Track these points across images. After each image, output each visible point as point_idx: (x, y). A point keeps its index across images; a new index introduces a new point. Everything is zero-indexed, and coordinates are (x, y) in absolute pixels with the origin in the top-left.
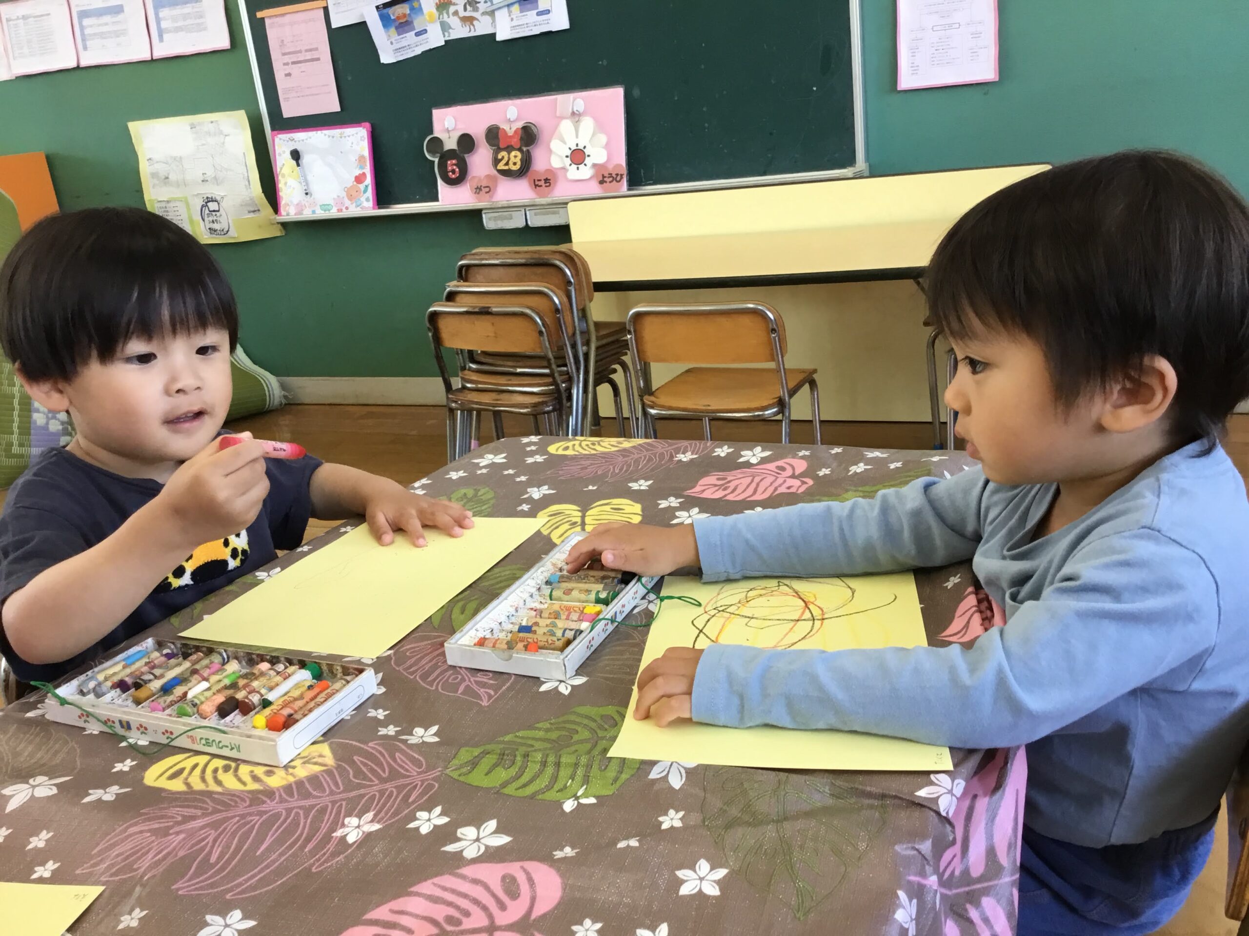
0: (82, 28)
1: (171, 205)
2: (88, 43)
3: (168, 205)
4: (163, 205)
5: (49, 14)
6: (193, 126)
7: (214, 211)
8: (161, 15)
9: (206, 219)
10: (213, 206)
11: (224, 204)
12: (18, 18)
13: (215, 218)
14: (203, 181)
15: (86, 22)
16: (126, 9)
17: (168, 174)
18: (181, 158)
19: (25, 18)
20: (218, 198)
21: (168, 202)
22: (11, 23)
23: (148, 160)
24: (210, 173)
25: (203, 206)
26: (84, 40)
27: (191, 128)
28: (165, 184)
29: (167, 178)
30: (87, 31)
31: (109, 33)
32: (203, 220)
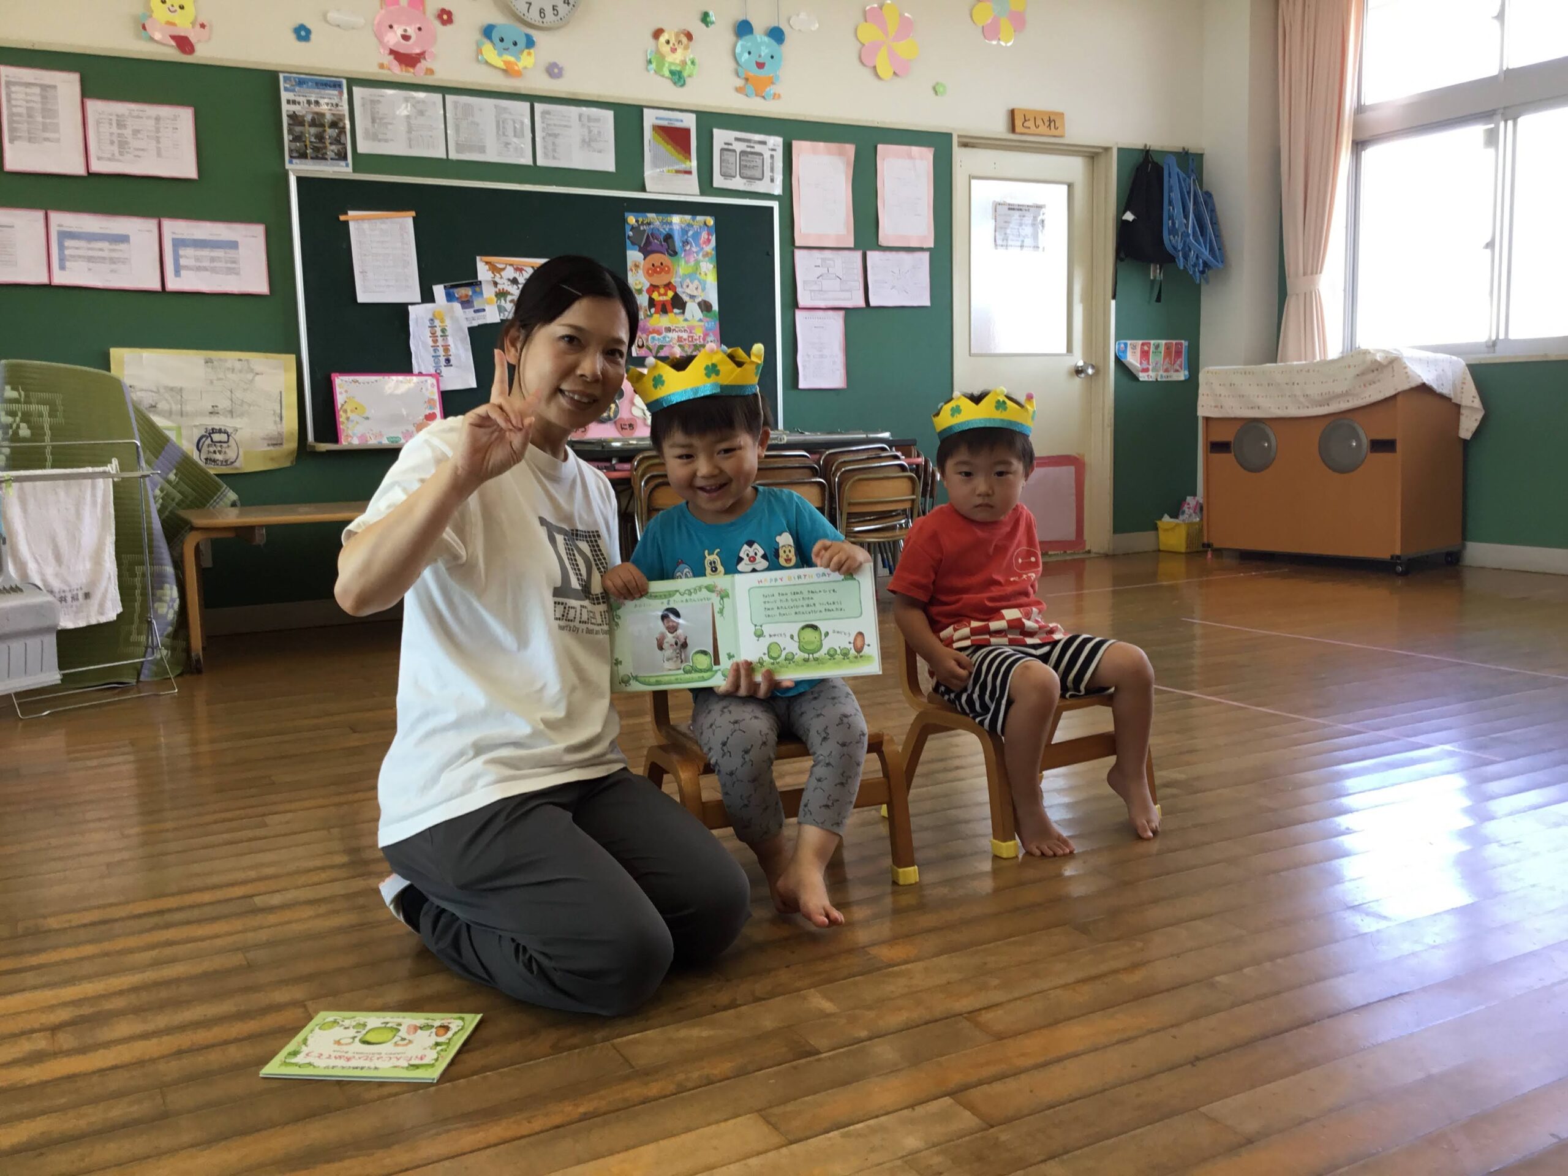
2: (68, 264)
7: (220, 442)
8: (182, 252)
11: (237, 436)
13: (218, 448)
14: (211, 413)
15: (68, 243)
16: (133, 241)
17: (157, 403)
18: (181, 389)
24: (224, 404)
25: (203, 437)
26: (62, 260)
27: (206, 362)
30: (67, 252)
31: (104, 258)
32: (199, 450)
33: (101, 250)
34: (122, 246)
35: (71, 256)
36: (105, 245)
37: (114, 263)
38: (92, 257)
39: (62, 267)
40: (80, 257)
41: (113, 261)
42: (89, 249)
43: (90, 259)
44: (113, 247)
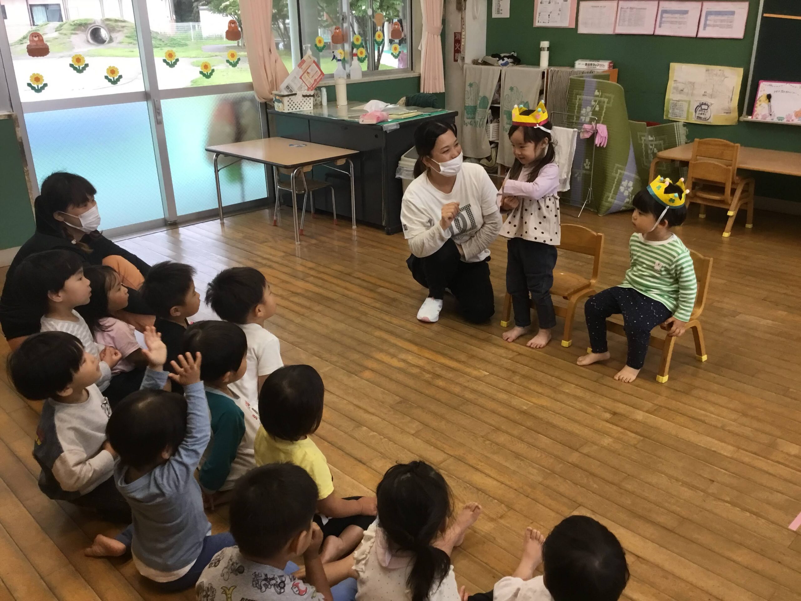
0: (662, 17)
1: (680, 103)
2: (662, 25)
3: (678, 103)
4: (675, 102)
5: (645, 9)
6: (707, 70)
7: (704, 109)
8: (709, 18)
10: (703, 107)
11: (711, 107)
12: (628, 8)
13: (703, 112)
14: (703, 95)
15: (665, 15)
18: (694, 83)
19: (631, 8)
20: (709, 104)
21: (678, 101)
22: (623, 10)
23: (674, 81)
24: (709, 92)
25: (698, 106)
26: (660, 23)
27: (706, 71)
28: (680, 93)
29: (682, 90)
31: (676, 22)
33: (676, 18)
34: (685, 16)
35: (664, 21)
36: (677, 15)
38: (672, 22)
39: (660, 26)
40: (667, 21)
41: (680, 23)
42: (672, 18)
44: (681, 16)
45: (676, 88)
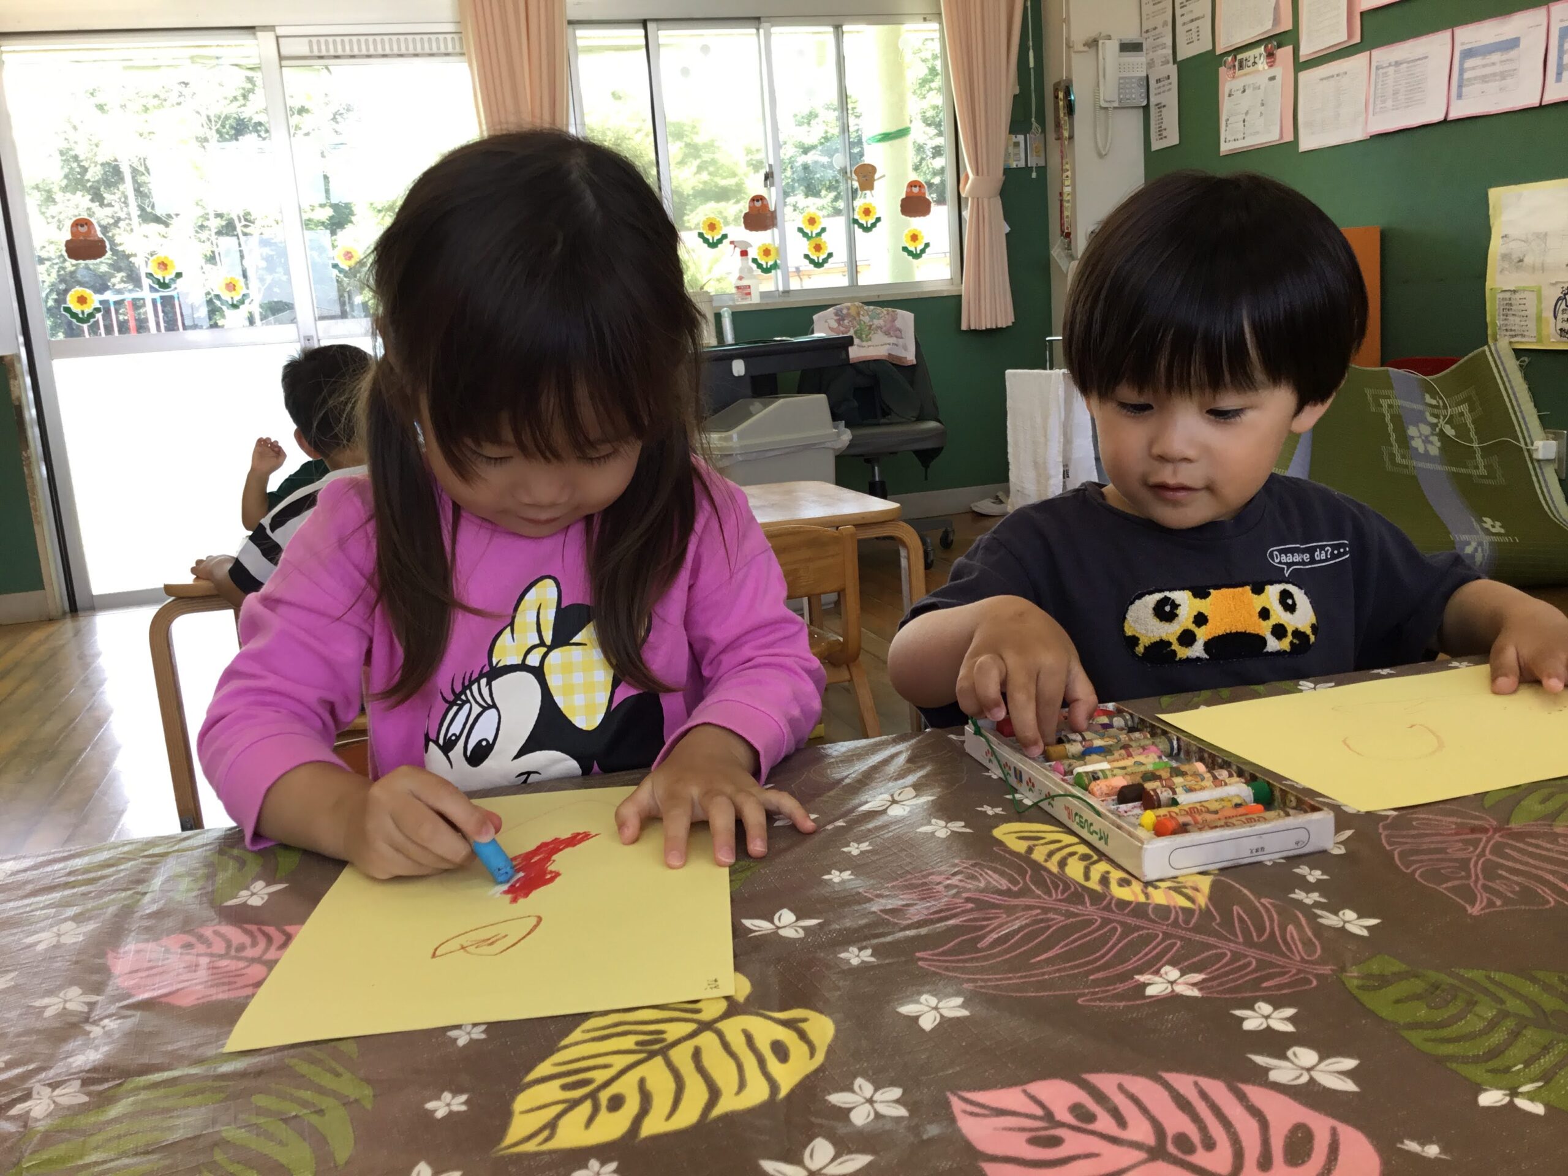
0: (1462, 71)
1: (1518, 296)
2: (1465, 90)
3: (1513, 297)
4: (1508, 295)
5: (1426, 57)
8: (1566, 46)
9: (1560, 316)
12: (1390, 65)
15: (1469, 63)
16: (1523, 44)
17: (1524, 256)
18: (1546, 234)
19: (1398, 64)
21: (1515, 291)
22: (1381, 71)
23: (1503, 237)
25: (1559, 299)
26: (1461, 86)
28: (1518, 268)
29: (1521, 261)
30: (1466, 75)
31: (1494, 75)
32: (1555, 317)
33: (1493, 64)
34: (1513, 54)
35: (1469, 79)
36: (1496, 57)
37: (1504, 78)
38: (1485, 76)
39: (1460, 96)
40: (1475, 78)
41: (1503, 76)
42: (1484, 66)
43: (1484, 79)
44: (1505, 57)
45: (1505, 257)
